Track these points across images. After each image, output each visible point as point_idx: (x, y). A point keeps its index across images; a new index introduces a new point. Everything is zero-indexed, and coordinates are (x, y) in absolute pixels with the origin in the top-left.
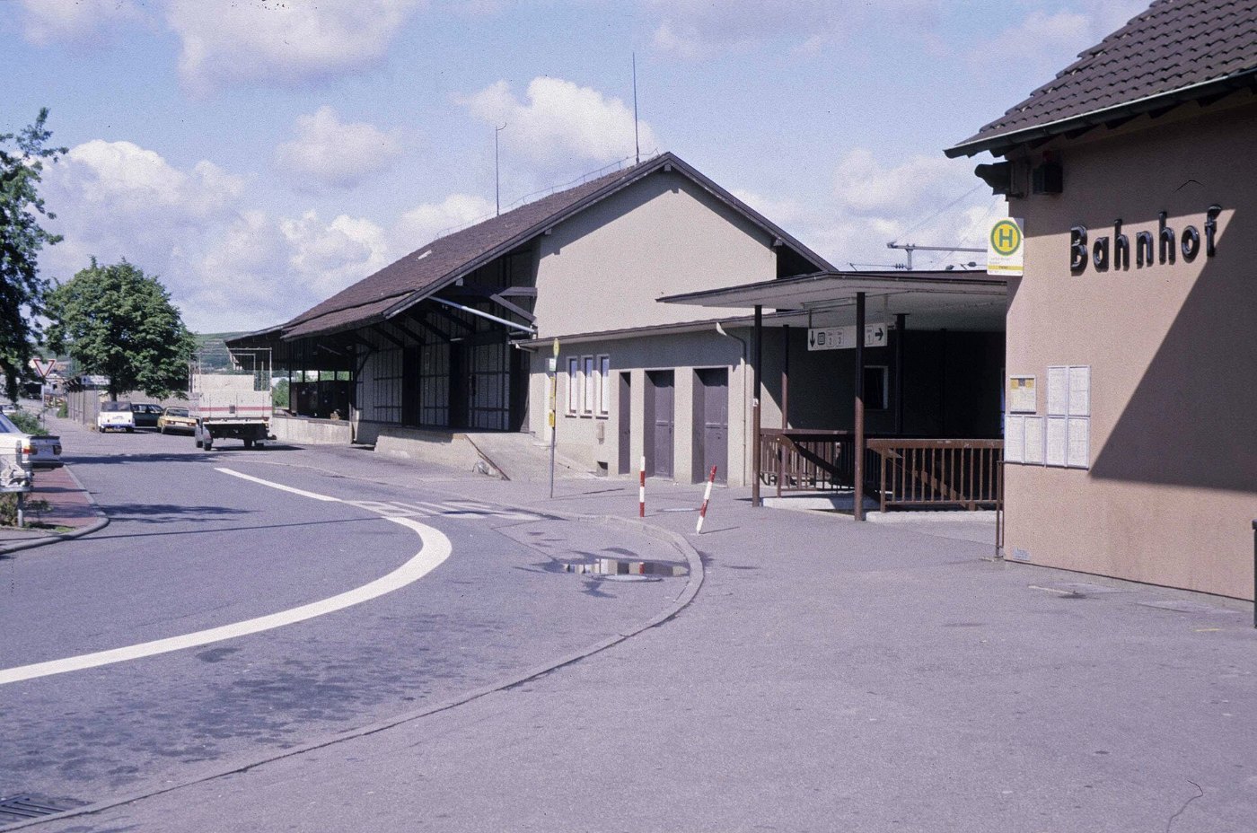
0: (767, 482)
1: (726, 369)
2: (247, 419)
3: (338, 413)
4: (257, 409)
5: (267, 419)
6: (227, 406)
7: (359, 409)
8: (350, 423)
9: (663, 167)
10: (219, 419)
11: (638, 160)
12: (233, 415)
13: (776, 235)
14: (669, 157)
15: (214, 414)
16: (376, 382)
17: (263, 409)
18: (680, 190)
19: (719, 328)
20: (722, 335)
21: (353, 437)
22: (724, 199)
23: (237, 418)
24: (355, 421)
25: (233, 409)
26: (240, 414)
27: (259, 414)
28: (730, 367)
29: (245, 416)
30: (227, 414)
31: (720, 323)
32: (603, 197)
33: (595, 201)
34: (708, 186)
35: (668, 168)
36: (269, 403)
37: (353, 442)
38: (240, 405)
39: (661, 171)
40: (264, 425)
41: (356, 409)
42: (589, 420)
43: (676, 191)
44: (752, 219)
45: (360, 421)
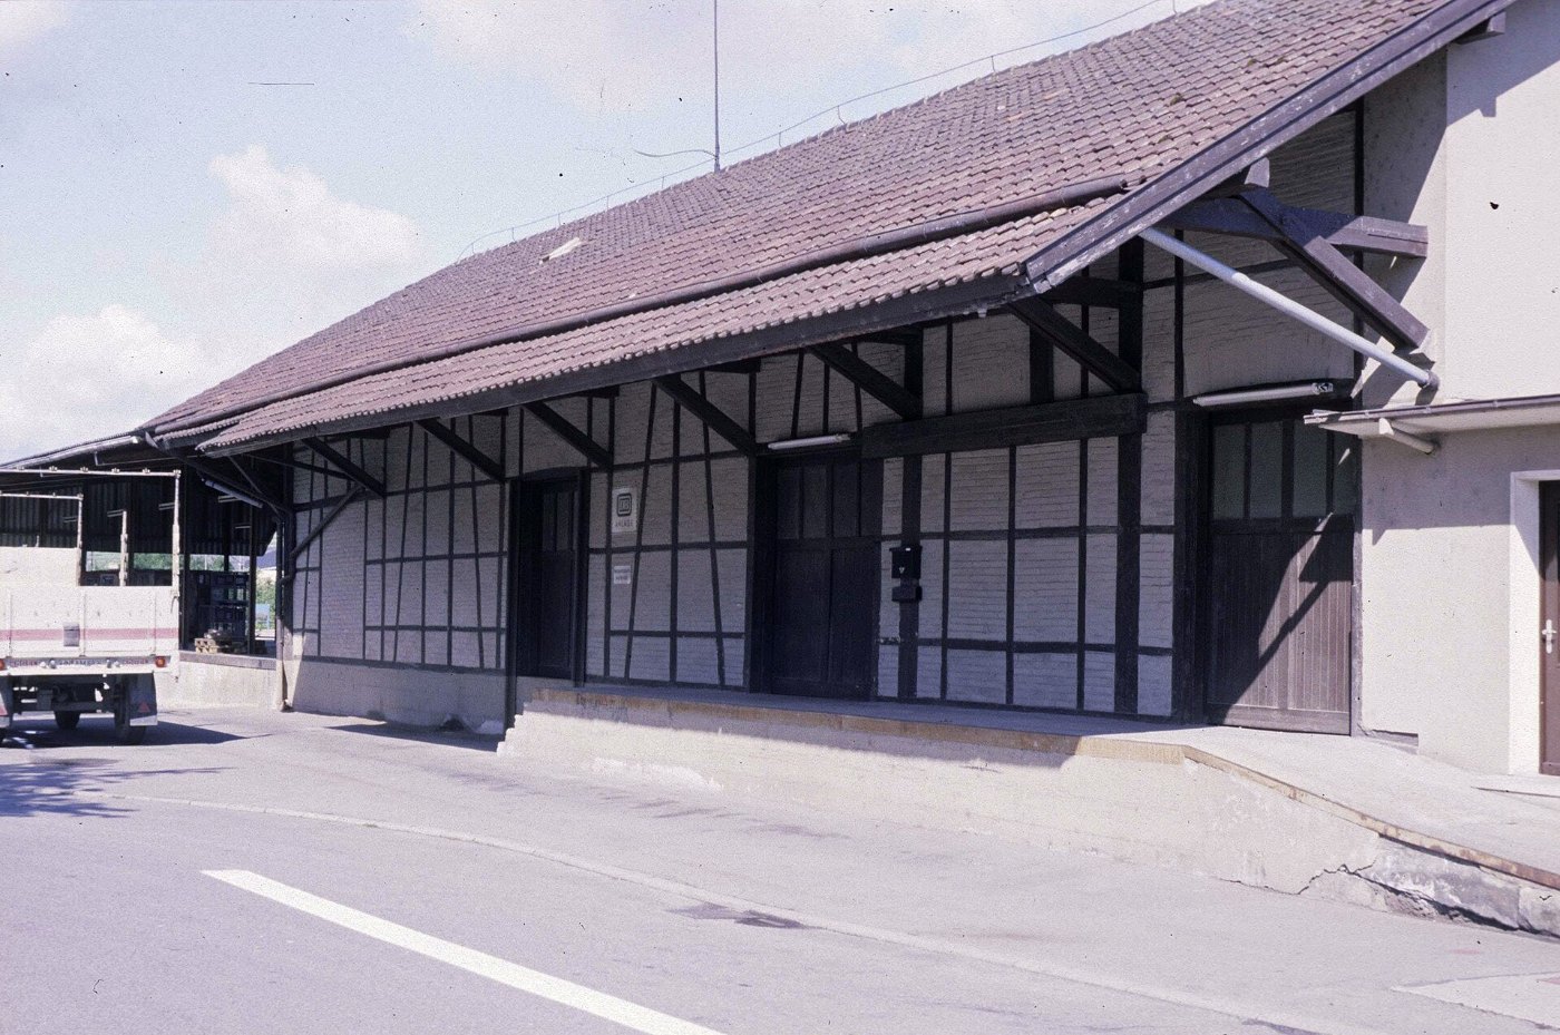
2: (111, 661)
3: (215, 637)
4: (138, 633)
5: (162, 661)
6: (59, 624)
7: (303, 631)
8: (279, 663)
10: (35, 662)
12: (74, 652)
15: (22, 649)
16: (376, 569)
17: (155, 633)
21: (285, 696)
23: (82, 660)
24: (290, 658)
25: (73, 634)
26: (92, 647)
27: (143, 647)
29: (101, 656)
30: (57, 648)
36: (171, 619)
37: (287, 709)
38: (94, 624)
40: (150, 677)
41: (292, 631)
45: (305, 658)
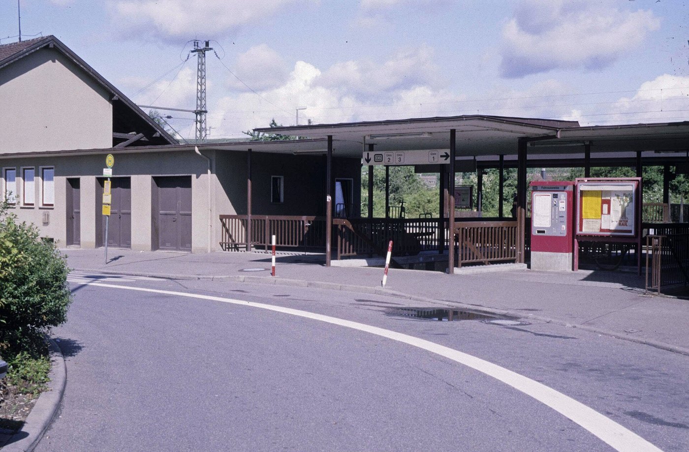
0: (224, 248)
1: (190, 177)
9: (49, 45)
11: (20, 39)
13: (115, 93)
14: (53, 38)
18: (56, 61)
19: (197, 149)
20: (198, 154)
22: (85, 68)
28: (194, 176)
31: (198, 147)
32: (12, 62)
33: (7, 64)
34: (76, 59)
35: (51, 46)
39: (47, 47)
42: (32, 210)
43: (54, 61)
44: (101, 82)
